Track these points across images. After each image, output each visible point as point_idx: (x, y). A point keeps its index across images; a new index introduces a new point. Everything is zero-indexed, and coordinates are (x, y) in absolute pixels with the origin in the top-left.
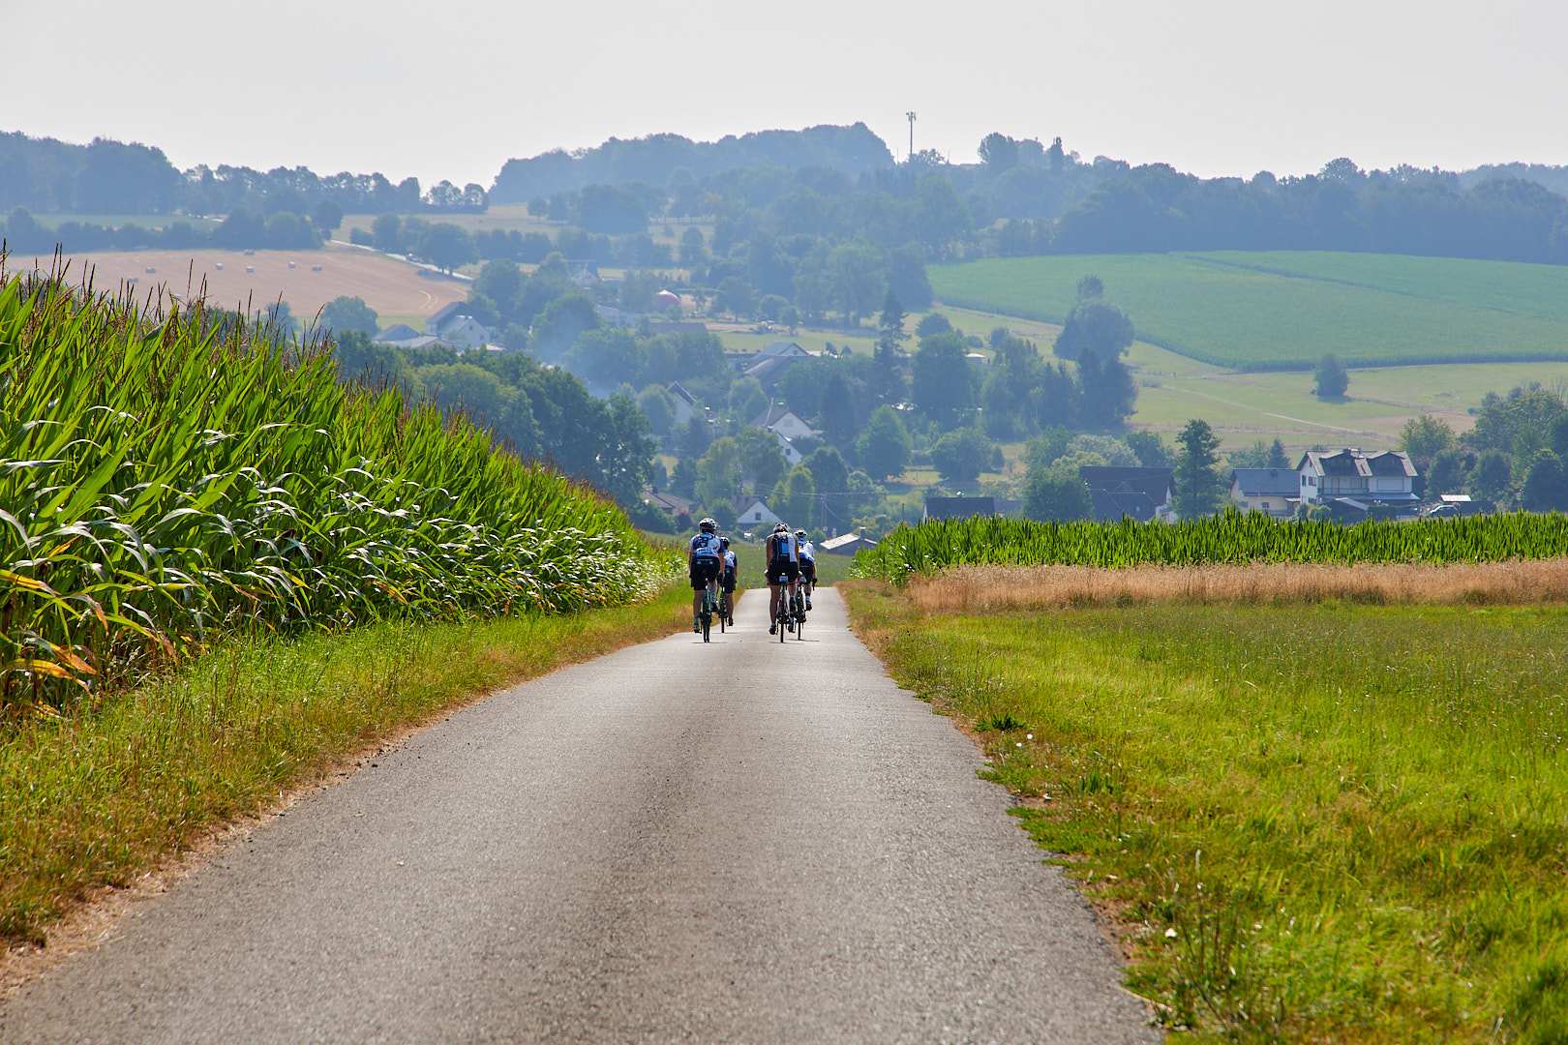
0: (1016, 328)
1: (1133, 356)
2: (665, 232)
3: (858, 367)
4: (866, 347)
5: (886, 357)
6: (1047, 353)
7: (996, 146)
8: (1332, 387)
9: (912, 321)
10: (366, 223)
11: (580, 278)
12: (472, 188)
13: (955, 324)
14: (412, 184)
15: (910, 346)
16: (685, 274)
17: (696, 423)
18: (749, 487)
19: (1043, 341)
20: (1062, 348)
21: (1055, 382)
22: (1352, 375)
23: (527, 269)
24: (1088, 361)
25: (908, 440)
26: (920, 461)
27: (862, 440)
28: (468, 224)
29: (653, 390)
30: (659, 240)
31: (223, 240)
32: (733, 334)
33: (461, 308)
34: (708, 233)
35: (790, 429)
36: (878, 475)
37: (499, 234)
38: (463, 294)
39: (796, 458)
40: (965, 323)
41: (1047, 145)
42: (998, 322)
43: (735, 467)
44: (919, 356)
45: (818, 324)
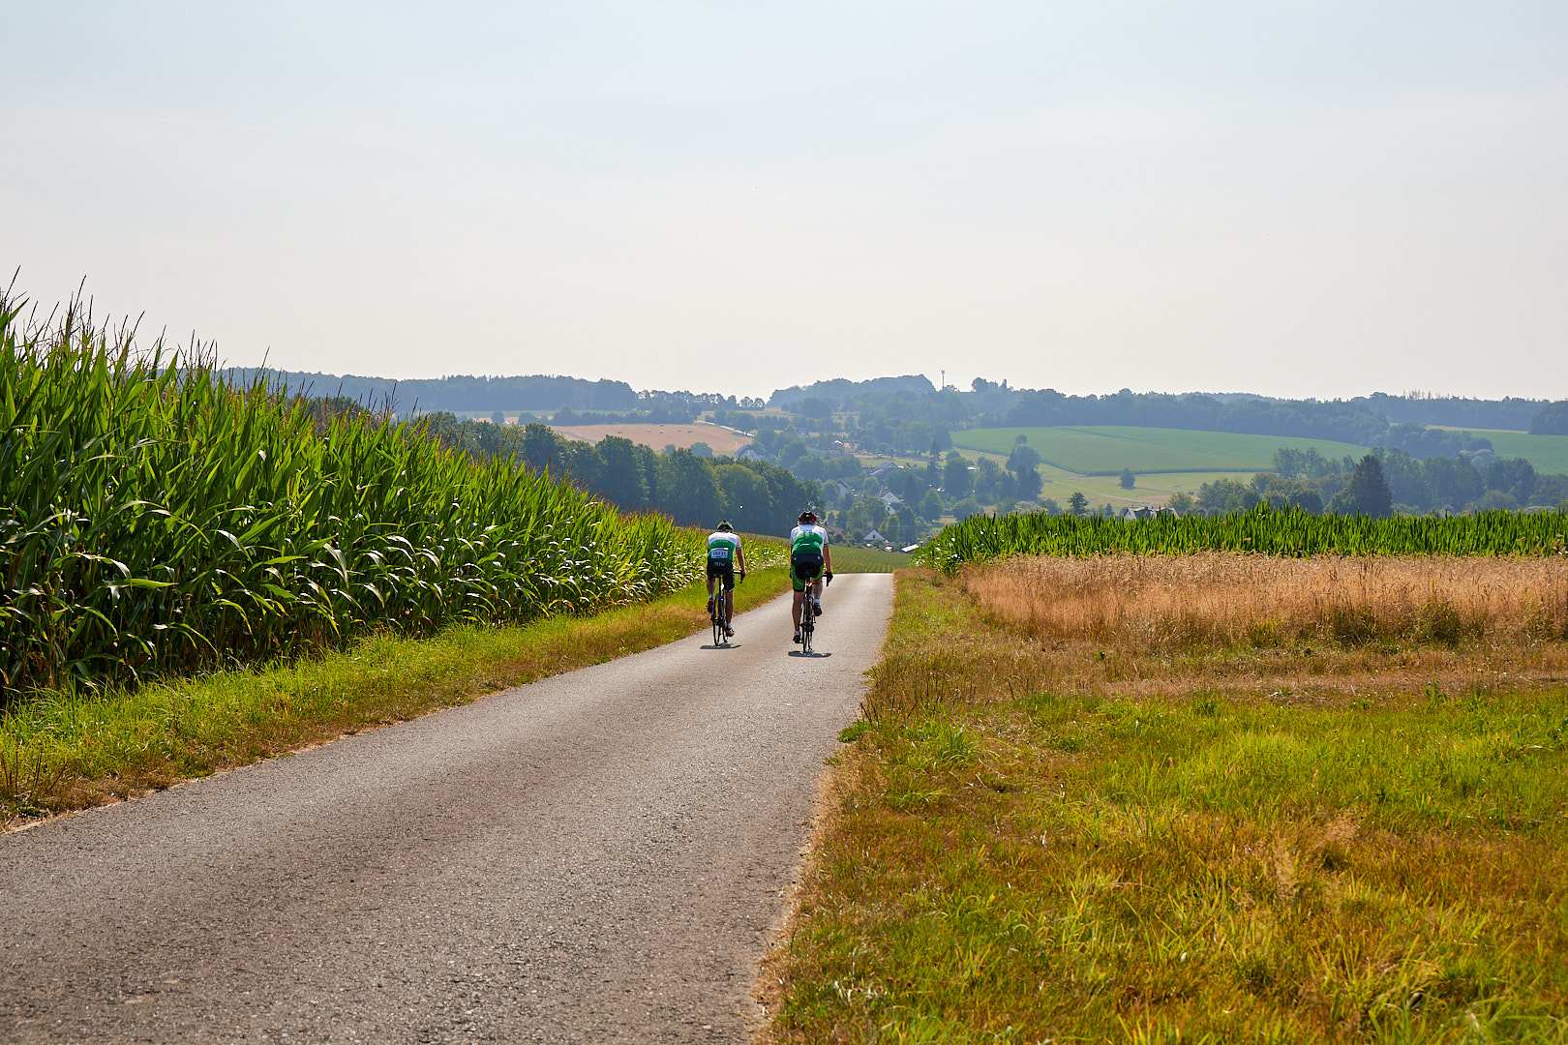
0: (988, 457)
1: (1040, 469)
2: (839, 418)
3: (920, 473)
4: (924, 465)
5: (932, 467)
6: (1002, 467)
7: (979, 383)
8: (1128, 482)
9: (943, 454)
10: (712, 414)
11: (802, 435)
12: (759, 400)
13: (962, 455)
14: (733, 398)
15: (943, 464)
16: (847, 435)
17: (849, 497)
18: (870, 524)
19: (1001, 462)
20: (1009, 465)
21: (1007, 480)
22: (1137, 477)
23: (778, 432)
24: (1020, 471)
25: (943, 504)
26: (947, 513)
27: (922, 503)
28: (755, 414)
29: (829, 482)
30: (836, 420)
31: (651, 420)
32: (866, 459)
33: (749, 447)
34: (857, 418)
35: (890, 499)
36: (929, 520)
37: (768, 418)
38: (750, 442)
39: (892, 511)
40: (966, 455)
41: (1000, 384)
42: (981, 455)
43: (865, 515)
44: (947, 468)
45: (903, 455)
